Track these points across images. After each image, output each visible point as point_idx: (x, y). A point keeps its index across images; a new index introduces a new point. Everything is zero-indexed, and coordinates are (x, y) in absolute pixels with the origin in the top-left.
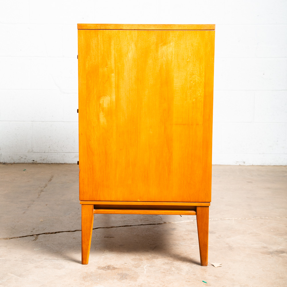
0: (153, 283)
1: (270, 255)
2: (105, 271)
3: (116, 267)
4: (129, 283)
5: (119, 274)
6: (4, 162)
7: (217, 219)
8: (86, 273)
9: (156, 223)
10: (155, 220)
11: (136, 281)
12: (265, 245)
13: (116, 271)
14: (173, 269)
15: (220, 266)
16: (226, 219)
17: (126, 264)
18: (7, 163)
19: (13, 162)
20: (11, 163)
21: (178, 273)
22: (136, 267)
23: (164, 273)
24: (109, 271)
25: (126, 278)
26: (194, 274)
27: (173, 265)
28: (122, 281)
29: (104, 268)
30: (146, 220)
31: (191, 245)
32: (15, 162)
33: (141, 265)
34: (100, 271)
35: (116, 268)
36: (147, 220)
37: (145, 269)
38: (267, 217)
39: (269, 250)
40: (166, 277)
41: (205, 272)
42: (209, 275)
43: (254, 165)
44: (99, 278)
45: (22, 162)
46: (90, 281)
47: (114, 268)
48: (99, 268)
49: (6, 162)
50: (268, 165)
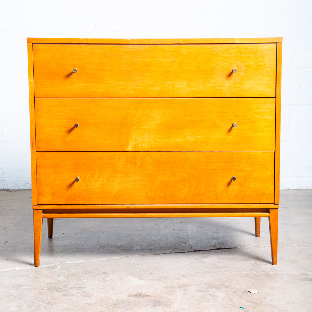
0: (189, 309)
1: (310, 281)
2: (137, 298)
3: (147, 294)
4: (164, 310)
5: (151, 301)
6: (7, 189)
7: (251, 246)
8: (117, 300)
9: (185, 251)
10: (184, 248)
11: (171, 307)
12: (304, 272)
13: (148, 298)
14: (208, 296)
15: (258, 292)
16: (261, 246)
17: (158, 292)
18: (10, 190)
19: (17, 189)
20: (15, 190)
21: (214, 300)
22: (169, 294)
23: (199, 299)
24: (141, 298)
25: (160, 305)
26: (231, 300)
27: (208, 292)
28: (156, 308)
29: (135, 296)
30: (174, 248)
31: (225, 273)
32: (20, 189)
33: (173, 293)
34: (132, 299)
35: (148, 296)
36: (176, 248)
37: (179, 297)
38: (306, 244)
39: (309, 277)
40: (202, 303)
41: (242, 298)
42: (246, 302)
43: (290, 189)
44: (131, 305)
45: (27, 189)
46: (122, 308)
47: (146, 296)
48: (130, 296)
49: (9, 188)
50: (306, 188)
